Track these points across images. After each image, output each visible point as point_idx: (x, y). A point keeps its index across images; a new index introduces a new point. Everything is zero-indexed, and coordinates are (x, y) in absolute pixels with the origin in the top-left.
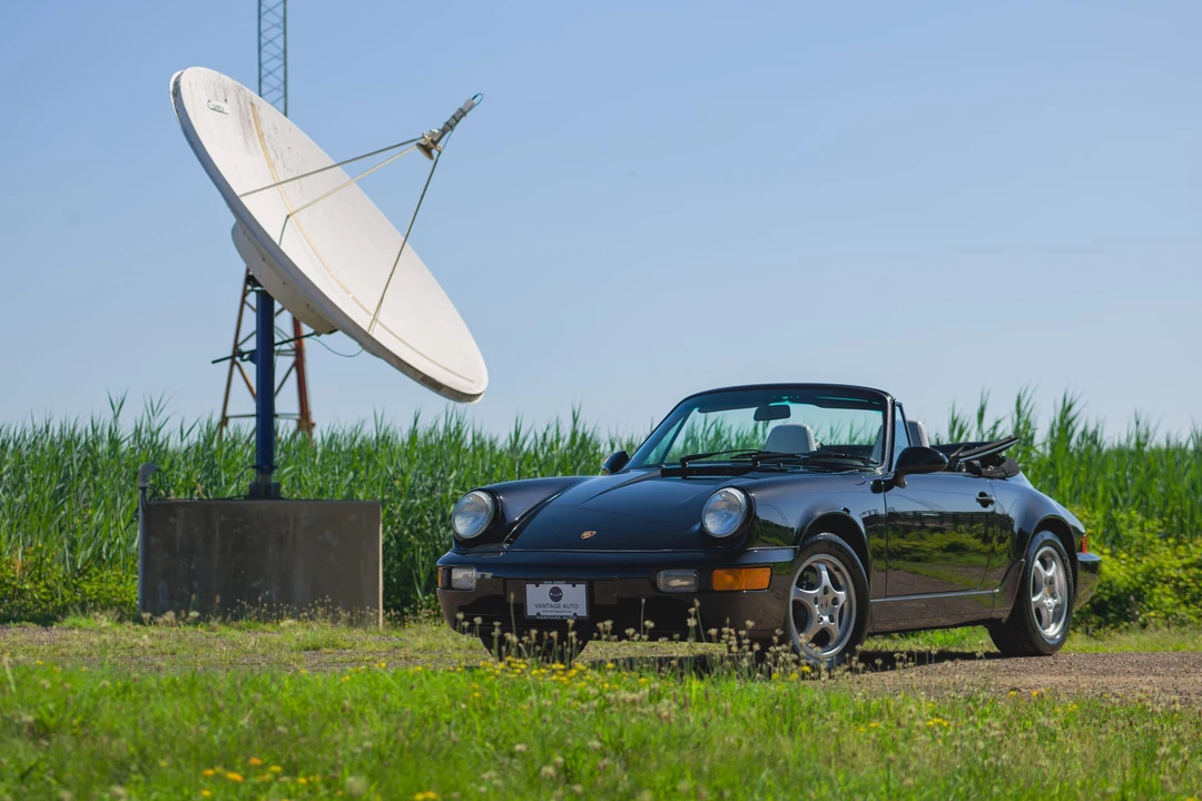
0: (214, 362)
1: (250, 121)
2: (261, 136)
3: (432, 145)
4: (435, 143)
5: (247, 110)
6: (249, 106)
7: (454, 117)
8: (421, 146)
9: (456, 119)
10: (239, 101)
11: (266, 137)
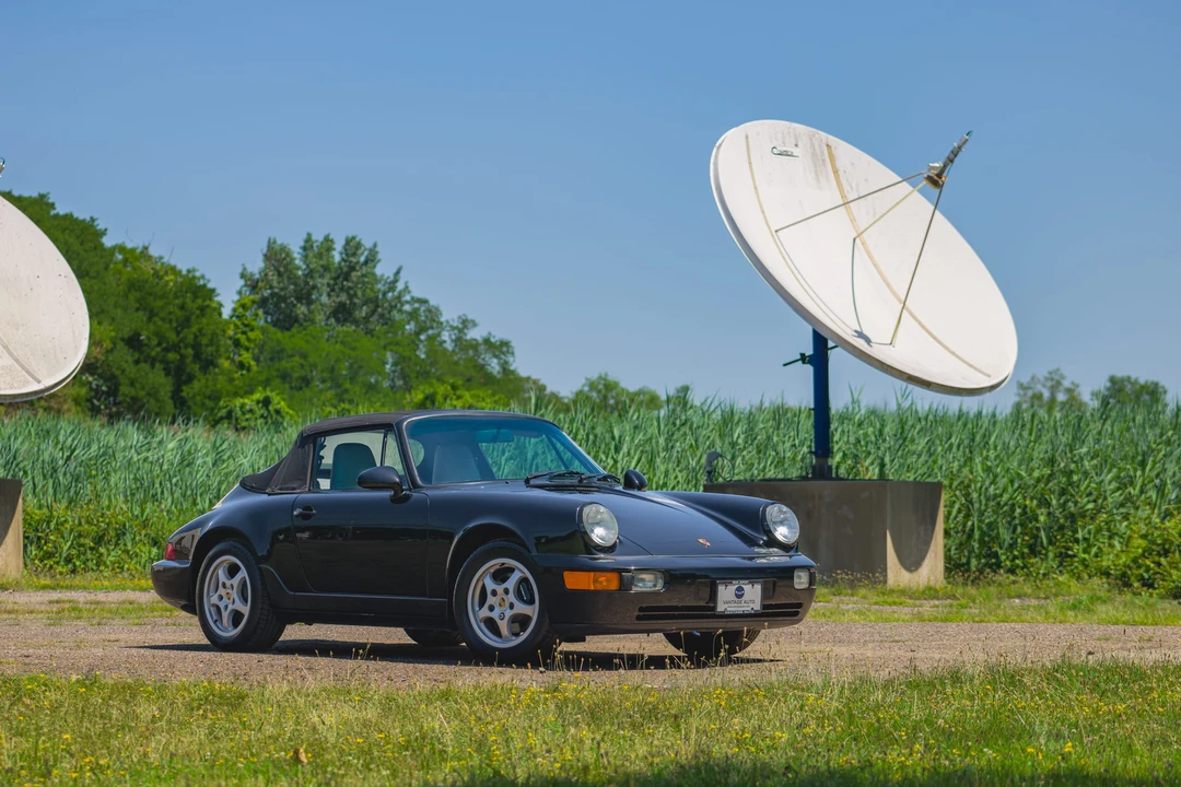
0: (785, 365)
1: (824, 160)
2: (836, 172)
3: (936, 178)
4: (939, 175)
5: (822, 152)
6: (825, 148)
7: (952, 152)
8: (930, 179)
9: (955, 153)
10: (812, 145)
11: (841, 173)
